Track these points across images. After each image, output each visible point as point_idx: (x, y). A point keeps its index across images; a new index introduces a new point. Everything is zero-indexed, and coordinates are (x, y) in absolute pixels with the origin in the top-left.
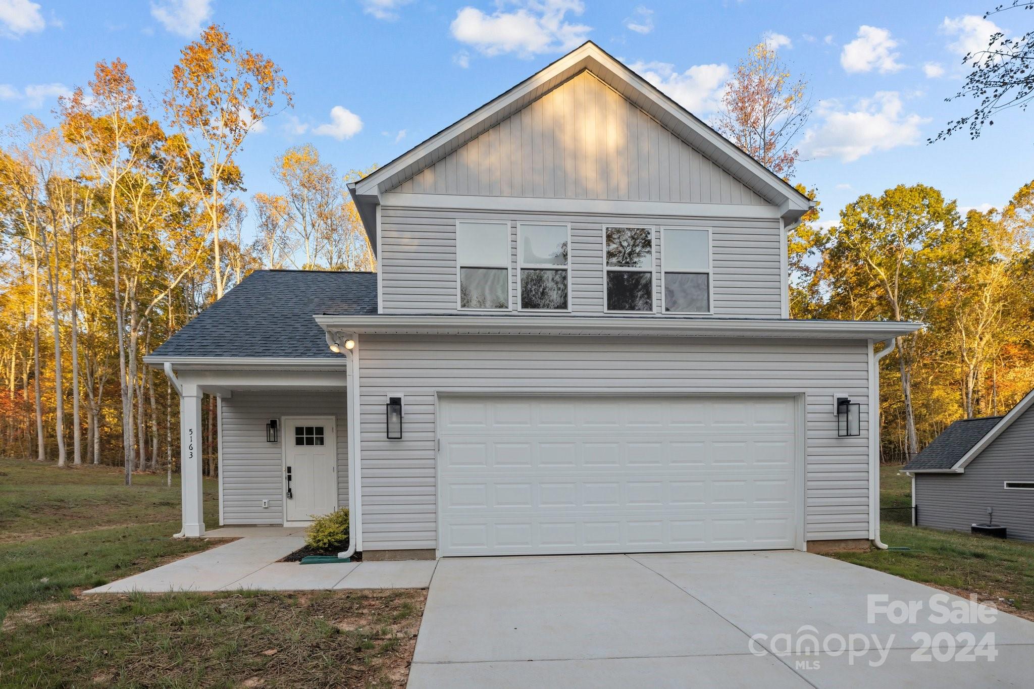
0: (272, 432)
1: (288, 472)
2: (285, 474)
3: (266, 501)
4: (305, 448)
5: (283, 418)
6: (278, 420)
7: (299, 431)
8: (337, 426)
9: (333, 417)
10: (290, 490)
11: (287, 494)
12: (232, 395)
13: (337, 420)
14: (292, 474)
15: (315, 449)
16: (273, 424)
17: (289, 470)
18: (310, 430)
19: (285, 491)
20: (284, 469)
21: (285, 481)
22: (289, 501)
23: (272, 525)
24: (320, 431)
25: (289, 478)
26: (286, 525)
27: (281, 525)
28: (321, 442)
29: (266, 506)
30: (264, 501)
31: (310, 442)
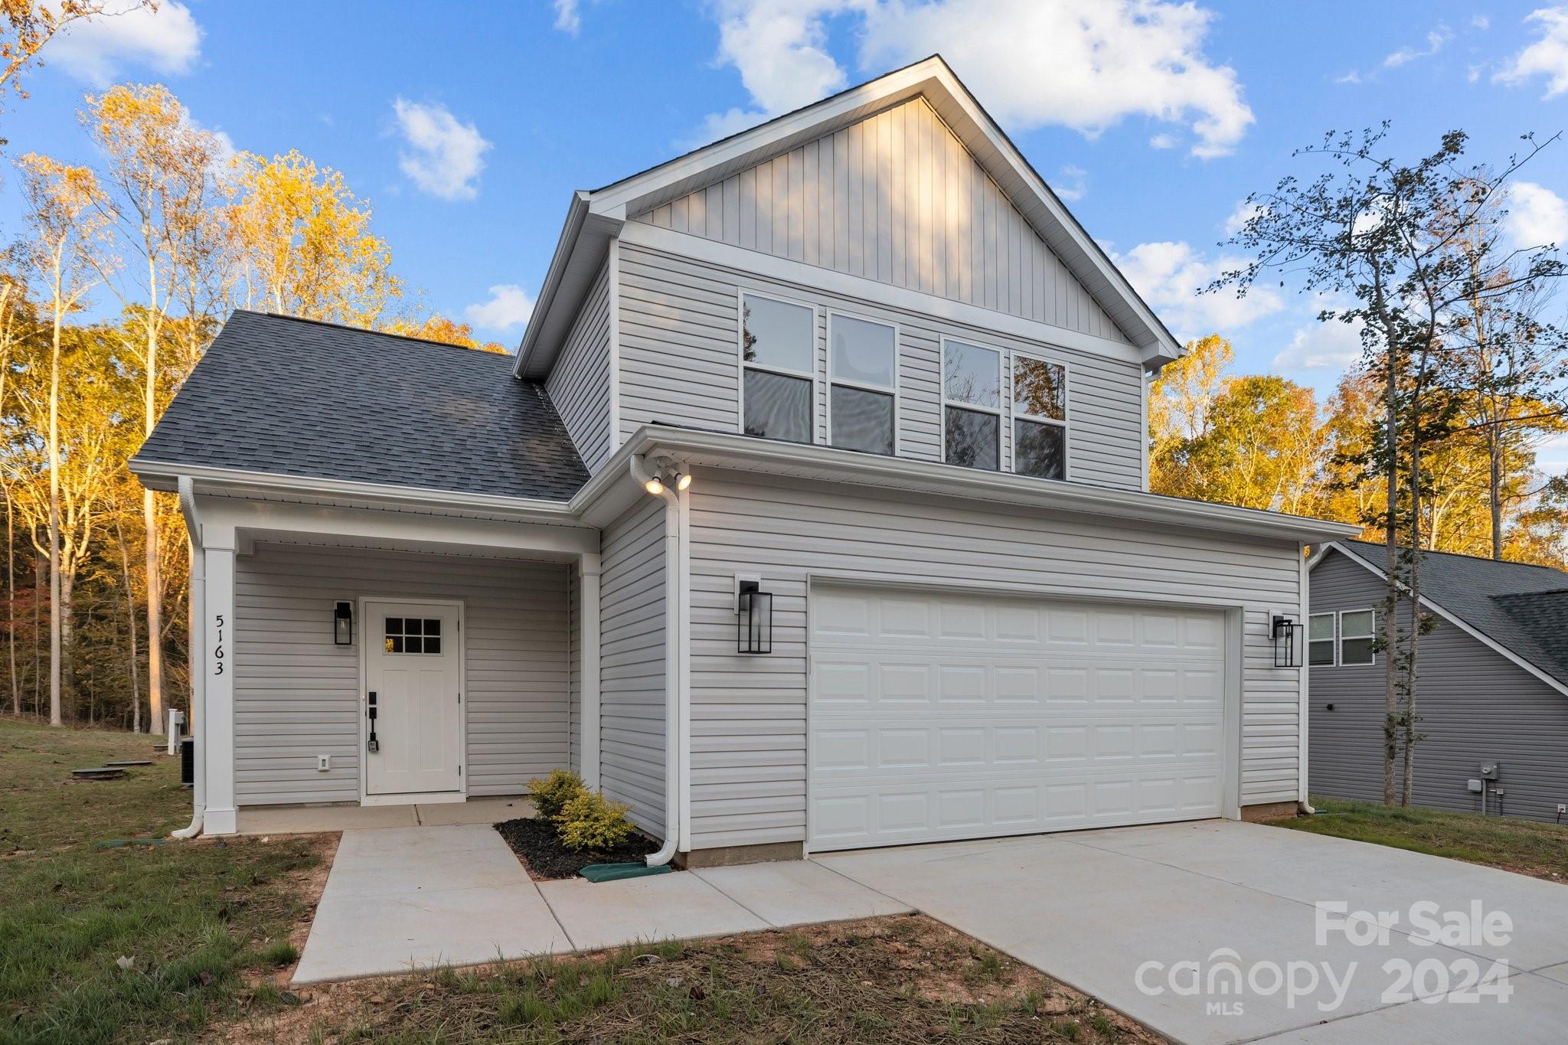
0: (343, 625)
1: (371, 703)
2: (364, 706)
3: (326, 757)
4: (406, 659)
5: (362, 599)
6: (351, 603)
7: (393, 625)
8: (467, 618)
9: (461, 603)
10: (373, 736)
11: (369, 744)
12: (256, 551)
13: (467, 608)
14: (379, 706)
15: (423, 659)
16: (344, 611)
17: (373, 698)
18: (413, 625)
19: (364, 738)
20: (363, 696)
21: (364, 721)
22: (371, 757)
23: (335, 804)
24: (433, 626)
25: (373, 714)
26: (366, 802)
27: (357, 803)
28: (434, 647)
29: (327, 768)
30: (321, 757)
31: (413, 647)
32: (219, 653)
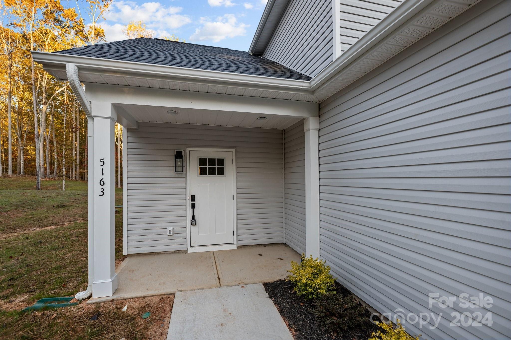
0: (179, 162)
1: (192, 201)
2: (189, 202)
3: (171, 229)
4: (208, 178)
5: (188, 149)
6: (183, 151)
7: (202, 162)
8: (237, 157)
9: (234, 150)
10: (193, 217)
11: (191, 221)
12: (138, 126)
13: (237, 152)
14: (196, 202)
15: (216, 178)
16: (179, 155)
17: (193, 198)
18: (212, 161)
19: (189, 218)
20: (189, 197)
21: (189, 210)
22: (192, 227)
23: (176, 252)
24: (221, 162)
25: (193, 206)
26: (190, 250)
27: (185, 251)
28: (221, 172)
29: (171, 234)
30: (169, 229)
31: (212, 172)
32: (102, 183)
